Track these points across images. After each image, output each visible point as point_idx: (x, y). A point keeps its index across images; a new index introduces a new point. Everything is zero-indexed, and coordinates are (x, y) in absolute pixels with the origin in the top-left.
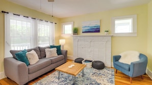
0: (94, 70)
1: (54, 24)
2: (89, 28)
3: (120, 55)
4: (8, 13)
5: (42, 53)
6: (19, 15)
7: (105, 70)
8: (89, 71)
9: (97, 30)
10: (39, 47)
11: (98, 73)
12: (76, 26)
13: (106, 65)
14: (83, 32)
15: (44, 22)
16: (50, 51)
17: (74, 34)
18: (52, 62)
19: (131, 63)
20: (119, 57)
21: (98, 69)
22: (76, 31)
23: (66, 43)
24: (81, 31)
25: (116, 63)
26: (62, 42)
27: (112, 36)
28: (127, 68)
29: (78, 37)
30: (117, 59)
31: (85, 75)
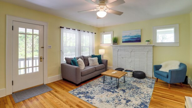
0: (135, 79)
1: (94, 34)
2: (129, 38)
3: (161, 64)
4: (63, 28)
5: (86, 61)
6: (69, 29)
7: (145, 79)
8: (129, 79)
9: (138, 40)
10: (83, 56)
11: (139, 81)
12: (115, 36)
13: (147, 75)
14: (123, 42)
15: (86, 33)
16: (93, 60)
17: (113, 44)
18: (96, 70)
19: (169, 71)
20: (160, 67)
21: (139, 78)
22: (115, 41)
23: (105, 53)
24: (120, 41)
25: (157, 71)
26: (101, 52)
27: (153, 46)
28: (166, 75)
29: (119, 47)
30: (157, 68)
31: (126, 82)
